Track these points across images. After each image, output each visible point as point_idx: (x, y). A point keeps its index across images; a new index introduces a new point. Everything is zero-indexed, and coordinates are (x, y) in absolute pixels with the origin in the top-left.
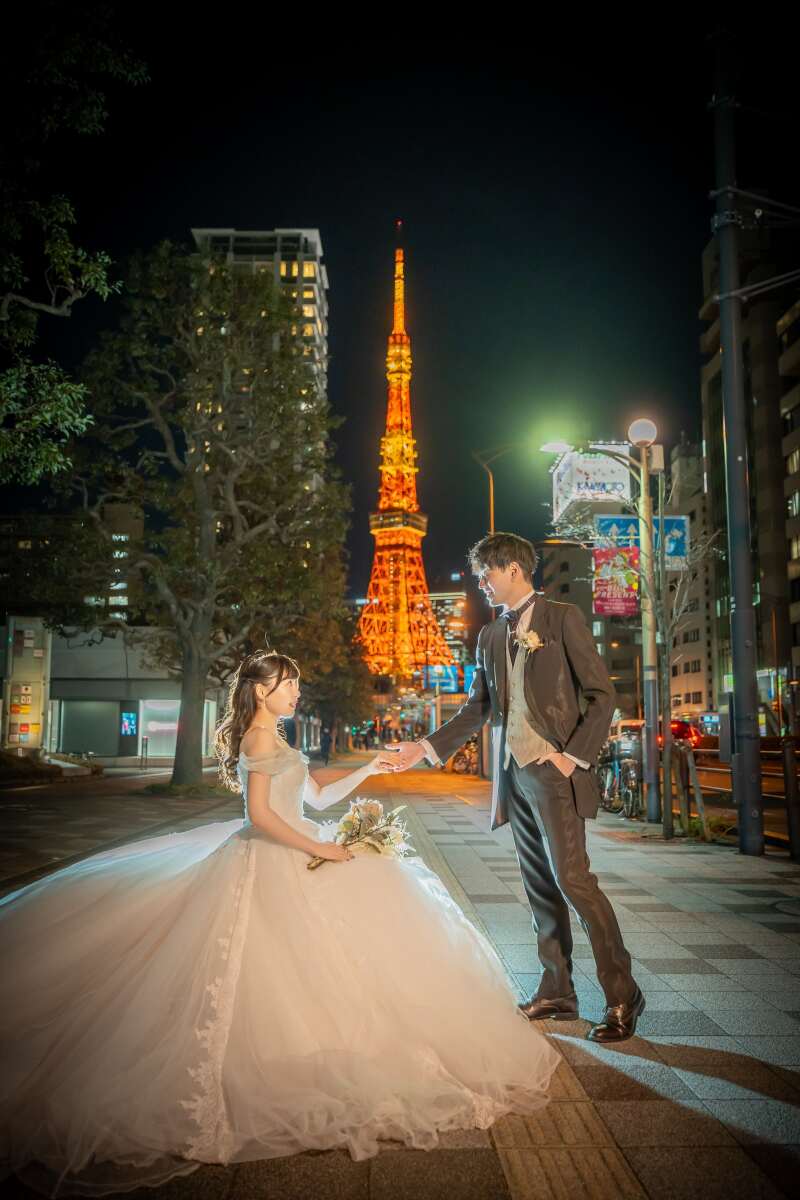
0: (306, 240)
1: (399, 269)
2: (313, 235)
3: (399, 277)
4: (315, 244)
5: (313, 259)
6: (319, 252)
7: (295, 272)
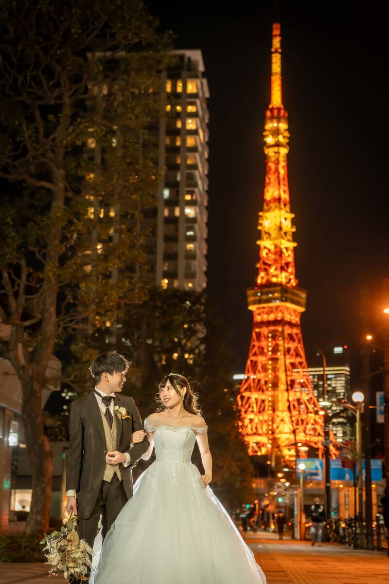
0: (189, 59)
1: (276, 43)
2: (196, 56)
3: (276, 52)
4: (197, 62)
5: (196, 77)
6: (201, 68)
7: (179, 89)
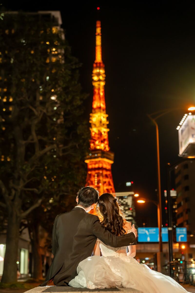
0: (54, 16)
1: (99, 30)
2: (57, 14)
3: (98, 35)
4: (58, 18)
5: (57, 25)
6: (60, 22)
